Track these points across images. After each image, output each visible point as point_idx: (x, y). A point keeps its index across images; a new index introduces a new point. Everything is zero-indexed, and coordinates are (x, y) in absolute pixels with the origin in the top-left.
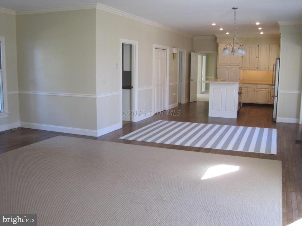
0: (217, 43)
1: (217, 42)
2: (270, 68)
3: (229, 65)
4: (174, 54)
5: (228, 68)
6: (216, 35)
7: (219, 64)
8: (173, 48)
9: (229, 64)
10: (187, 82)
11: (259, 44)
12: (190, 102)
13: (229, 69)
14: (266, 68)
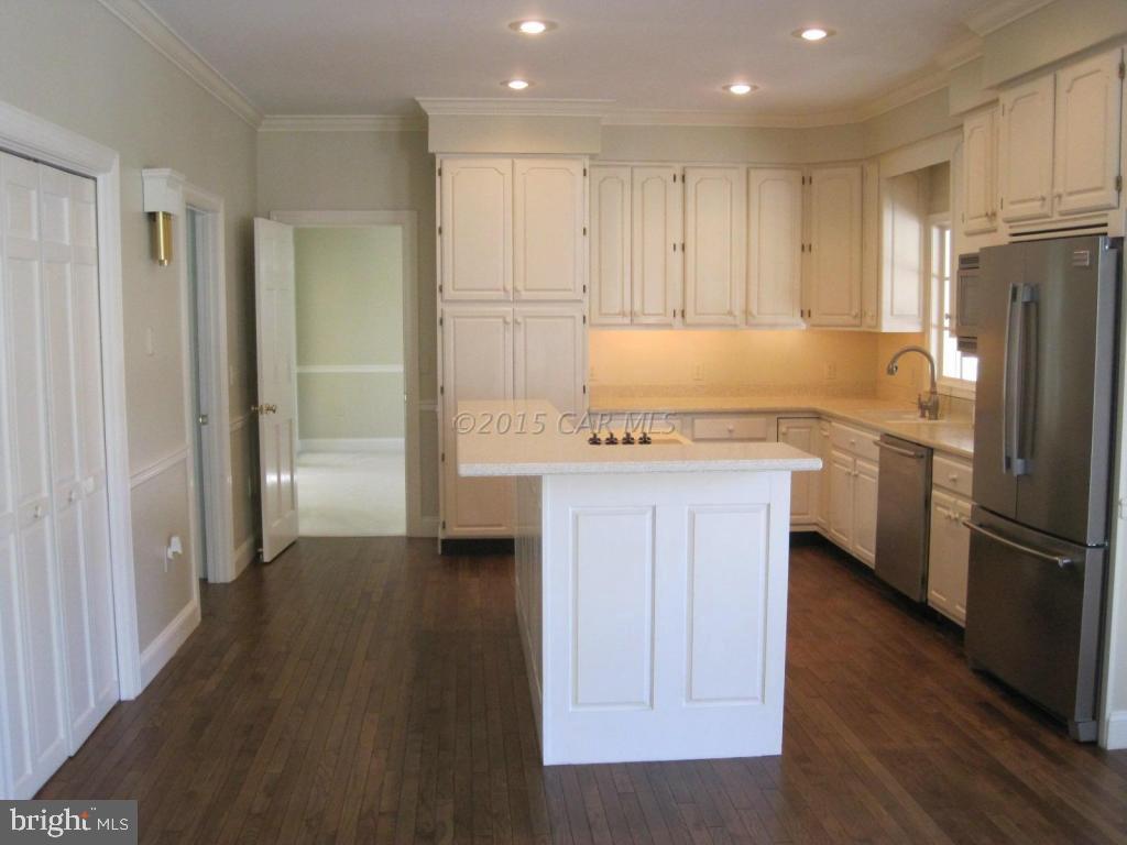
0: (433, 156)
1: (431, 150)
2: (754, 308)
3: (516, 301)
4: (152, 216)
5: (509, 319)
6: (426, 104)
7: (449, 293)
8: (146, 173)
9: (515, 289)
10: (239, 425)
11: (684, 168)
12: (267, 558)
13: (516, 322)
14: (730, 313)
